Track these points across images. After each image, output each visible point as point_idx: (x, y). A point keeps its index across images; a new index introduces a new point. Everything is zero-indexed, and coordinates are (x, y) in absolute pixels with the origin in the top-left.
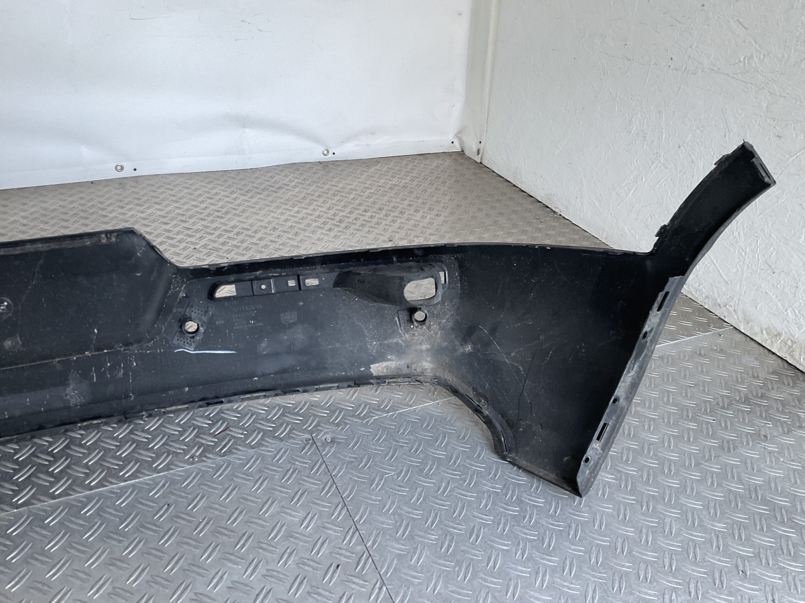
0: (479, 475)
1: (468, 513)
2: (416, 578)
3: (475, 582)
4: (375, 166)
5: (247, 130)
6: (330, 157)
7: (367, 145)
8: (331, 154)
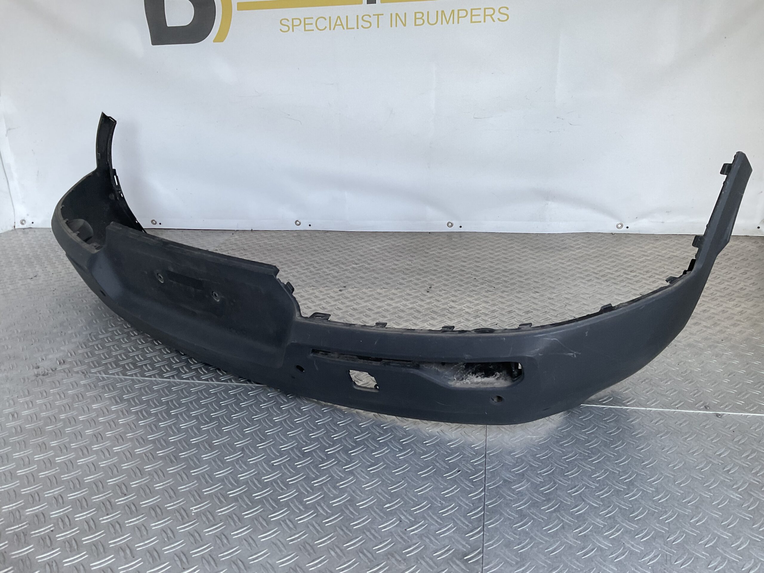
0: (606, 458)
1: (579, 477)
2: (509, 496)
3: (554, 514)
4: (664, 240)
5: (550, 203)
6: (623, 230)
7: (663, 222)
8: (624, 228)
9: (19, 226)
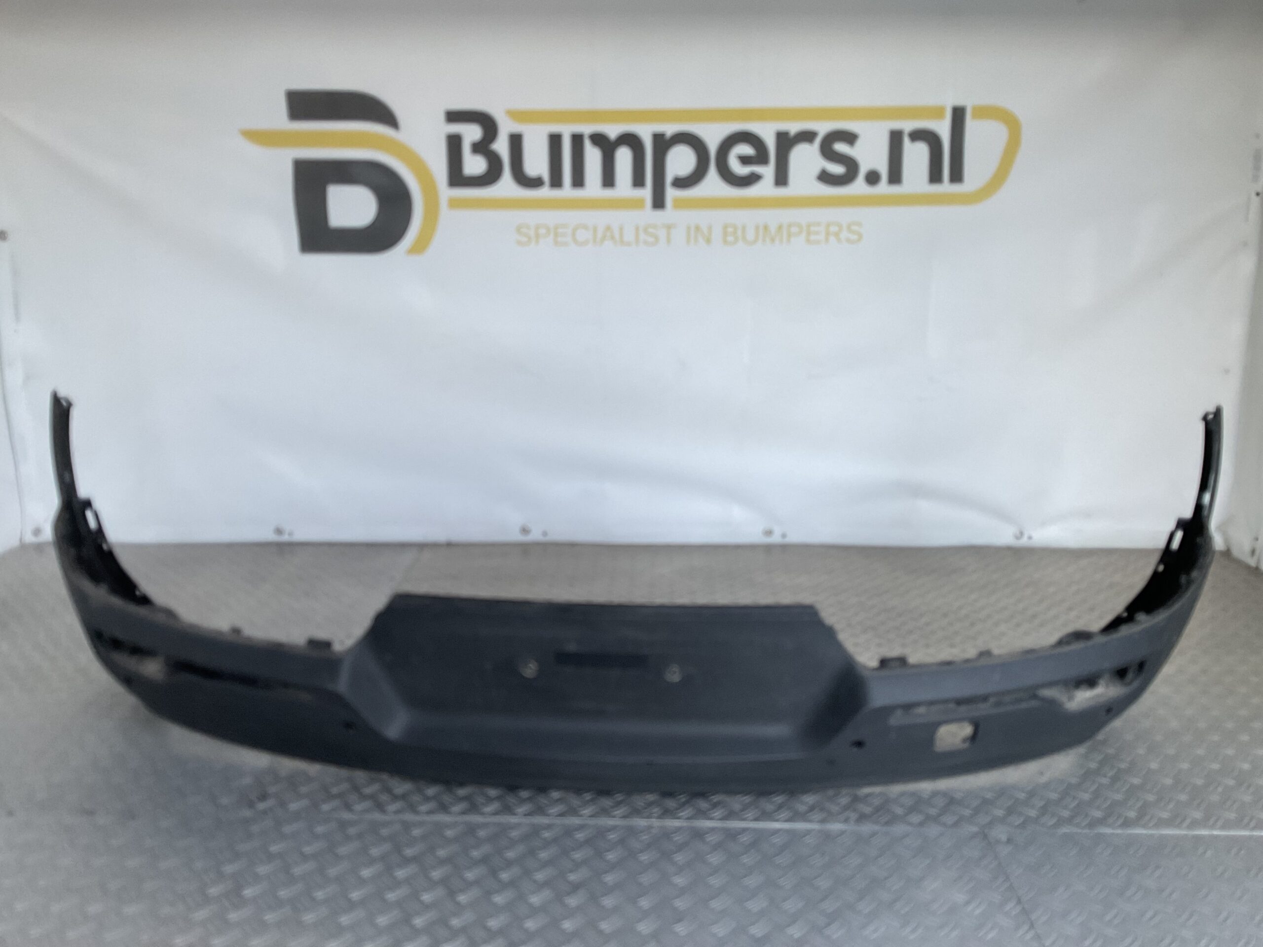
6: (1024, 542)
8: (1025, 538)
9: (29, 538)
